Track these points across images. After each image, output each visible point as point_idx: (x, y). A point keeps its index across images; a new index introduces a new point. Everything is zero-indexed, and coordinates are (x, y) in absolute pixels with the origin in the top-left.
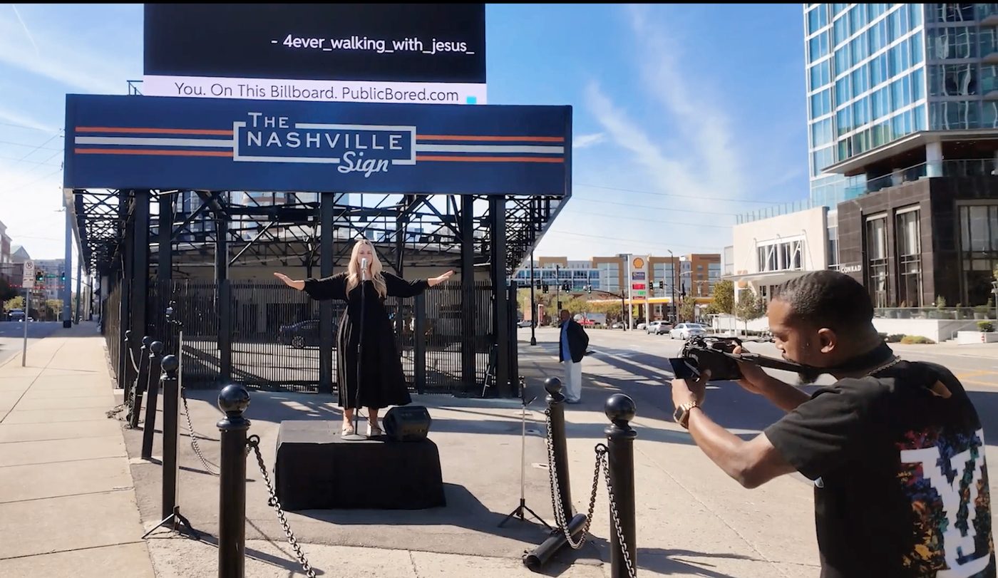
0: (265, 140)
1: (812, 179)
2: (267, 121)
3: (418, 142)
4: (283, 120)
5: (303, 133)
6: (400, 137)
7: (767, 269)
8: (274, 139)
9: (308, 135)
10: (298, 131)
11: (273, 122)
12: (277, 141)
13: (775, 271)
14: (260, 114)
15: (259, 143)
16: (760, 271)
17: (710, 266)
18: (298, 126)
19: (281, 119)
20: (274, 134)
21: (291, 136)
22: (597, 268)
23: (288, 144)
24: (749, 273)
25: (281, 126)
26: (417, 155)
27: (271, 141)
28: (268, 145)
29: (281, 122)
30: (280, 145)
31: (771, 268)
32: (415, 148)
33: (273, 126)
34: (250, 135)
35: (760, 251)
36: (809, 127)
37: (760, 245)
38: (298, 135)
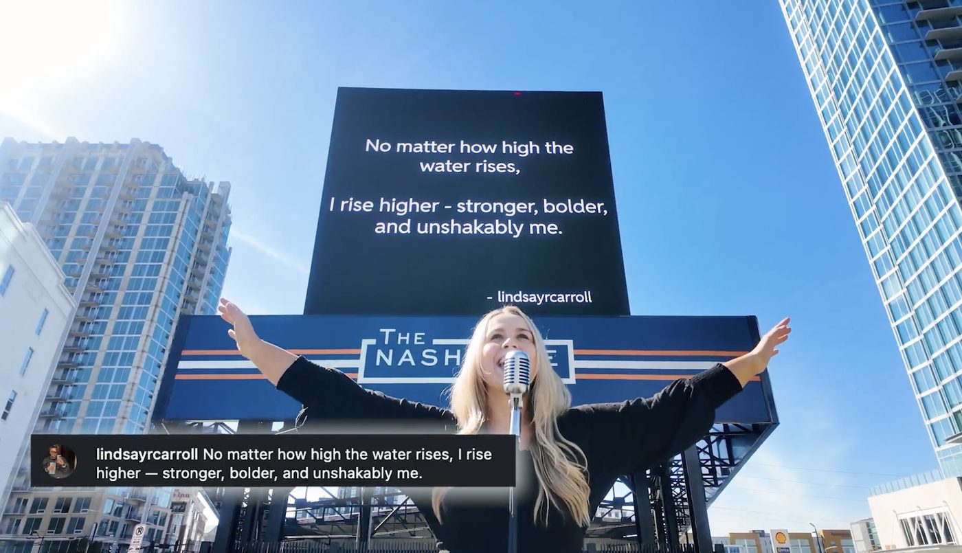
0: (396, 358)
1: (937, 449)
2: (400, 338)
3: (577, 357)
4: (418, 336)
5: (440, 350)
6: (555, 352)
7: (916, 544)
8: (407, 357)
9: (447, 351)
10: (437, 347)
11: (407, 338)
12: (411, 359)
13: (925, 545)
14: (394, 330)
15: (389, 362)
16: (909, 545)
17: (844, 542)
18: (436, 342)
19: (416, 334)
20: (408, 352)
21: (427, 354)
22: (735, 544)
23: (423, 362)
24: (898, 548)
25: (416, 343)
26: (576, 373)
27: (403, 359)
28: (400, 364)
29: (416, 338)
30: (413, 364)
31: (921, 543)
32: (573, 364)
33: (407, 343)
34: (380, 353)
35: (904, 523)
36: (918, 401)
37: (902, 517)
38: (435, 352)
